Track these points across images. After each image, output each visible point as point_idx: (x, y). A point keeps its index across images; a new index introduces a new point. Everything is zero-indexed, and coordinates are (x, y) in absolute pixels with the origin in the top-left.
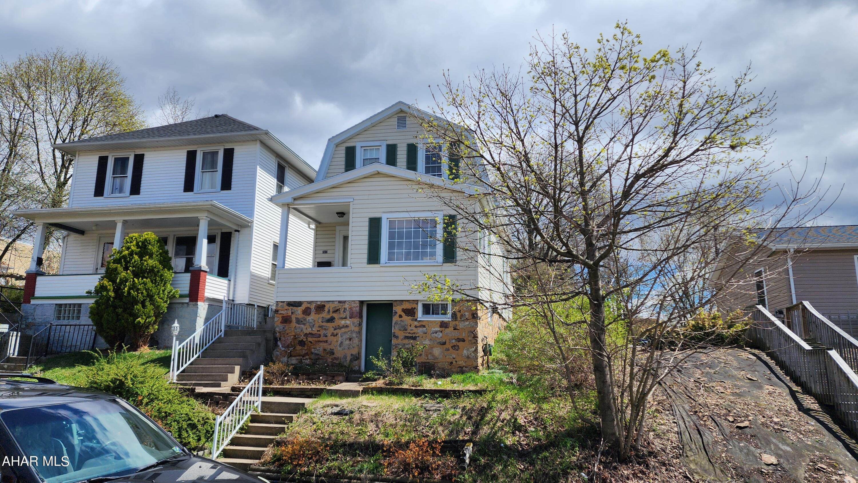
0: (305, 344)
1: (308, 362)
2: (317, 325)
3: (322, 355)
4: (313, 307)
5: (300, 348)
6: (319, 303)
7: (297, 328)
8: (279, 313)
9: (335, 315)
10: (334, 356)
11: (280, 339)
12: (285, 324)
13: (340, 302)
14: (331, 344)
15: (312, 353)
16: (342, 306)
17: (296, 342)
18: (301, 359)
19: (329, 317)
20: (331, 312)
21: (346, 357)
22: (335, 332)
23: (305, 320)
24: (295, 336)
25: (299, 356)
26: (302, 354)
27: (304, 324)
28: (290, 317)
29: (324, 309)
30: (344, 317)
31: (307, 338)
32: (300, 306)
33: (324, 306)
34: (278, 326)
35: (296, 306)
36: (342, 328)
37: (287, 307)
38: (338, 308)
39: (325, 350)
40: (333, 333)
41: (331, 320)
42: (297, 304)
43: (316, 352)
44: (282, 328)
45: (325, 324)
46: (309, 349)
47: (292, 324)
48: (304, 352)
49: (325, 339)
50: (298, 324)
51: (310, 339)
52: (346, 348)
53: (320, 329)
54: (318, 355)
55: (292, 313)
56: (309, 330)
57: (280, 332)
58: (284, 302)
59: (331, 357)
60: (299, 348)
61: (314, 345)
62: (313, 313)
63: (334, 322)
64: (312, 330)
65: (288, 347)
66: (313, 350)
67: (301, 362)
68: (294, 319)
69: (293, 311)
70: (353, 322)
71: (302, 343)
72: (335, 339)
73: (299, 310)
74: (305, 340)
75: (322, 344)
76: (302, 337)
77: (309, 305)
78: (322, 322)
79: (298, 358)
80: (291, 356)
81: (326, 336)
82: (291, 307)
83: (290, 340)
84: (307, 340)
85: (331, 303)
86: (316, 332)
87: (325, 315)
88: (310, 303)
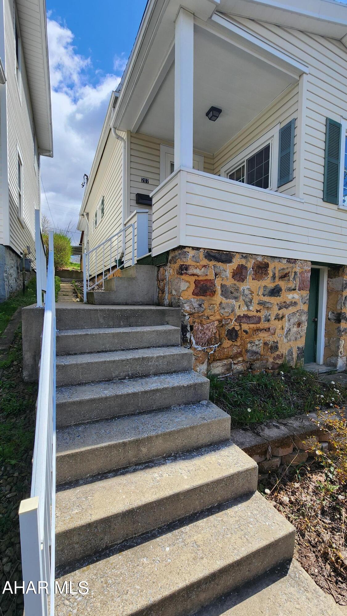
0: (237, 336)
1: (239, 367)
2: (255, 301)
3: (262, 353)
4: (250, 265)
5: (230, 342)
6: (260, 259)
7: (224, 305)
8: (190, 271)
9: (282, 284)
10: (277, 353)
11: (192, 328)
12: (203, 298)
13: (289, 260)
14: (274, 334)
15: (247, 351)
16: (292, 268)
17: (224, 333)
18: (231, 364)
19: (271, 286)
20: (277, 279)
21: (292, 354)
22: (281, 312)
23: (237, 290)
24: (220, 321)
25: (227, 358)
26: (231, 353)
27: (236, 298)
28: (212, 282)
29: (267, 270)
30: (293, 287)
31: (240, 325)
32: (230, 261)
33: (267, 266)
34: (188, 301)
35: (223, 262)
36: (289, 306)
37: (205, 262)
38: (286, 271)
39: (265, 344)
40: (277, 315)
41: (275, 292)
42: (223, 257)
43: (254, 348)
44: (196, 305)
45: (267, 299)
46: (244, 345)
47: (215, 298)
48: (235, 350)
49: (266, 325)
50: (226, 298)
51: (245, 327)
52: (293, 338)
53: (262, 307)
54: (256, 353)
55: (216, 275)
56: (242, 311)
57: (191, 314)
58: (198, 249)
59: (273, 355)
60: (227, 343)
61: (250, 337)
62: (249, 278)
63: (280, 296)
64: (249, 310)
65: (209, 342)
66: (249, 345)
67: (229, 369)
68: (218, 288)
69: (217, 271)
70: (302, 296)
71: (233, 335)
72: (278, 324)
73: (229, 269)
74: (237, 328)
75: (262, 335)
76: (233, 324)
77: (243, 262)
78: (264, 295)
79: (225, 362)
80: (215, 360)
81: (269, 321)
82: (213, 263)
83: (212, 328)
84: (241, 329)
85: (277, 260)
86: (255, 313)
87: (268, 283)
88: (245, 256)
